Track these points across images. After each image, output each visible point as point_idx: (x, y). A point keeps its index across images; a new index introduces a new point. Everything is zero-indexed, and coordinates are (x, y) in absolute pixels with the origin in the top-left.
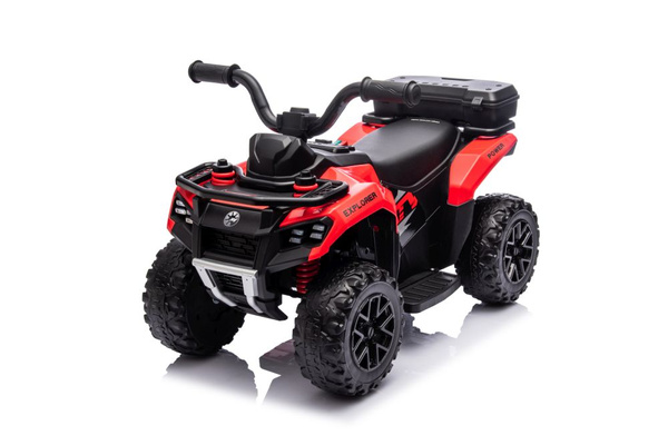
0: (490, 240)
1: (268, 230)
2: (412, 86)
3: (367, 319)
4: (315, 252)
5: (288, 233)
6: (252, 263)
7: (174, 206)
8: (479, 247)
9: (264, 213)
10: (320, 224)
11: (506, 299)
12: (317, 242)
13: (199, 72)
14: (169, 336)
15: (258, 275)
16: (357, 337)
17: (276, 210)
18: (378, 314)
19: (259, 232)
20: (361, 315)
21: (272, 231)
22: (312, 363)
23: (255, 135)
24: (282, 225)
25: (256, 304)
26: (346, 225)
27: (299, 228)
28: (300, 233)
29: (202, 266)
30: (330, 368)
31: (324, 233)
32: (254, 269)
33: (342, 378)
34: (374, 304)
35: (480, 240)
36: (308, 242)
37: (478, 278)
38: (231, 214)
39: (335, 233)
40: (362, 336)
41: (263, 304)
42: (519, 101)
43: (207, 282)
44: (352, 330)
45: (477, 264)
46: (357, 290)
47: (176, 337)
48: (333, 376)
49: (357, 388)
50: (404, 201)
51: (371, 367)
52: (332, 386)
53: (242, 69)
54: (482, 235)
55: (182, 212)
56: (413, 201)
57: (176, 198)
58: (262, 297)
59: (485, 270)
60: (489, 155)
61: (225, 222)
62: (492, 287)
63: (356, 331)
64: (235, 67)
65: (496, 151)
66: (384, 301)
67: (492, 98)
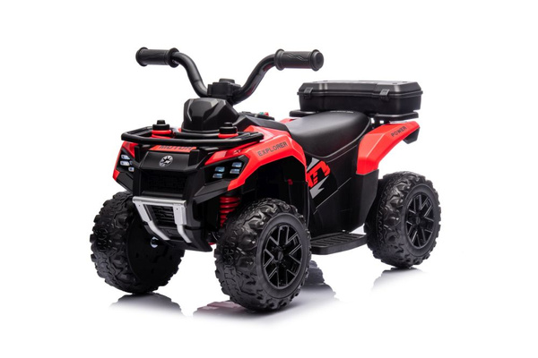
0: (393, 205)
1: (196, 166)
2: (316, 53)
3: (277, 243)
4: (233, 184)
5: (212, 170)
6: (181, 196)
7: (120, 159)
8: (384, 211)
9: (191, 153)
10: (238, 161)
11: (408, 261)
12: (235, 176)
13: (145, 57)
14: (112, 271)
15: (186, 204)
16: (267, 257)
17: (203, 150)
18: (287, 242)
19: (187, 168)
20: (271, 237)
21: (198, 167)
22: (229, 275)
23: (189, 100)
24: (207, 163)
25: (185, 232)
26: (259, 163)
27: (221, 165)
28: (222, 170)
29: (141, 203)
30: (244, 279)
31: (241, 169)
32: (183, 199)
33: (253, 288)
34: (283, 233)
35: (384, 206)
36: (228, 176)
37: (383, 240)
38: (165, 158)
39: (250, 168)
40: (273, 257)
41: (190, 232)
42: (422, 96)
43: (145, 216)
44: (263, 248)
45: (382, 226)
46: (268, 215)
47: (117, 271)
48: (246, 287)
49: (268, 301)
50: (317, 167)
51: (280, 285)
52: (245, 296)
53: (180, 51)
54: (386, 202)
55: (126, 164)
56: (327, 169)
57: (122, 153)
58: (190, 225)
59: (389, 231)
60: (393, 135)
61: (161, 164)
62: (396, 247)
63: (266, 250)
64: (174, 50)
65: (399, 131)
66: (292, 232)
67: (397, 90)
